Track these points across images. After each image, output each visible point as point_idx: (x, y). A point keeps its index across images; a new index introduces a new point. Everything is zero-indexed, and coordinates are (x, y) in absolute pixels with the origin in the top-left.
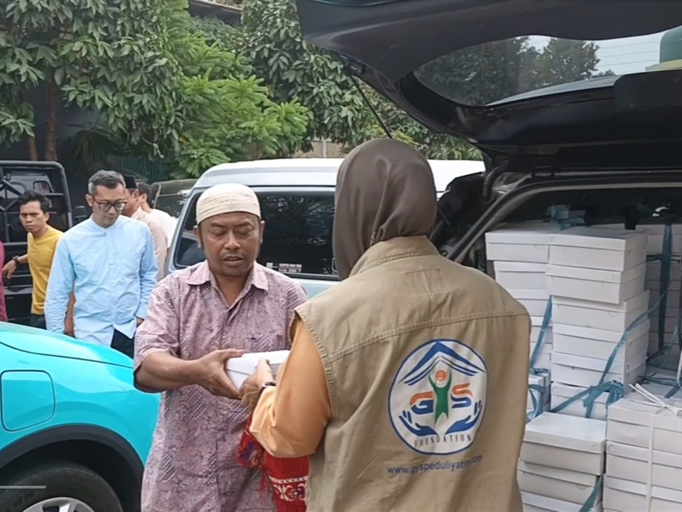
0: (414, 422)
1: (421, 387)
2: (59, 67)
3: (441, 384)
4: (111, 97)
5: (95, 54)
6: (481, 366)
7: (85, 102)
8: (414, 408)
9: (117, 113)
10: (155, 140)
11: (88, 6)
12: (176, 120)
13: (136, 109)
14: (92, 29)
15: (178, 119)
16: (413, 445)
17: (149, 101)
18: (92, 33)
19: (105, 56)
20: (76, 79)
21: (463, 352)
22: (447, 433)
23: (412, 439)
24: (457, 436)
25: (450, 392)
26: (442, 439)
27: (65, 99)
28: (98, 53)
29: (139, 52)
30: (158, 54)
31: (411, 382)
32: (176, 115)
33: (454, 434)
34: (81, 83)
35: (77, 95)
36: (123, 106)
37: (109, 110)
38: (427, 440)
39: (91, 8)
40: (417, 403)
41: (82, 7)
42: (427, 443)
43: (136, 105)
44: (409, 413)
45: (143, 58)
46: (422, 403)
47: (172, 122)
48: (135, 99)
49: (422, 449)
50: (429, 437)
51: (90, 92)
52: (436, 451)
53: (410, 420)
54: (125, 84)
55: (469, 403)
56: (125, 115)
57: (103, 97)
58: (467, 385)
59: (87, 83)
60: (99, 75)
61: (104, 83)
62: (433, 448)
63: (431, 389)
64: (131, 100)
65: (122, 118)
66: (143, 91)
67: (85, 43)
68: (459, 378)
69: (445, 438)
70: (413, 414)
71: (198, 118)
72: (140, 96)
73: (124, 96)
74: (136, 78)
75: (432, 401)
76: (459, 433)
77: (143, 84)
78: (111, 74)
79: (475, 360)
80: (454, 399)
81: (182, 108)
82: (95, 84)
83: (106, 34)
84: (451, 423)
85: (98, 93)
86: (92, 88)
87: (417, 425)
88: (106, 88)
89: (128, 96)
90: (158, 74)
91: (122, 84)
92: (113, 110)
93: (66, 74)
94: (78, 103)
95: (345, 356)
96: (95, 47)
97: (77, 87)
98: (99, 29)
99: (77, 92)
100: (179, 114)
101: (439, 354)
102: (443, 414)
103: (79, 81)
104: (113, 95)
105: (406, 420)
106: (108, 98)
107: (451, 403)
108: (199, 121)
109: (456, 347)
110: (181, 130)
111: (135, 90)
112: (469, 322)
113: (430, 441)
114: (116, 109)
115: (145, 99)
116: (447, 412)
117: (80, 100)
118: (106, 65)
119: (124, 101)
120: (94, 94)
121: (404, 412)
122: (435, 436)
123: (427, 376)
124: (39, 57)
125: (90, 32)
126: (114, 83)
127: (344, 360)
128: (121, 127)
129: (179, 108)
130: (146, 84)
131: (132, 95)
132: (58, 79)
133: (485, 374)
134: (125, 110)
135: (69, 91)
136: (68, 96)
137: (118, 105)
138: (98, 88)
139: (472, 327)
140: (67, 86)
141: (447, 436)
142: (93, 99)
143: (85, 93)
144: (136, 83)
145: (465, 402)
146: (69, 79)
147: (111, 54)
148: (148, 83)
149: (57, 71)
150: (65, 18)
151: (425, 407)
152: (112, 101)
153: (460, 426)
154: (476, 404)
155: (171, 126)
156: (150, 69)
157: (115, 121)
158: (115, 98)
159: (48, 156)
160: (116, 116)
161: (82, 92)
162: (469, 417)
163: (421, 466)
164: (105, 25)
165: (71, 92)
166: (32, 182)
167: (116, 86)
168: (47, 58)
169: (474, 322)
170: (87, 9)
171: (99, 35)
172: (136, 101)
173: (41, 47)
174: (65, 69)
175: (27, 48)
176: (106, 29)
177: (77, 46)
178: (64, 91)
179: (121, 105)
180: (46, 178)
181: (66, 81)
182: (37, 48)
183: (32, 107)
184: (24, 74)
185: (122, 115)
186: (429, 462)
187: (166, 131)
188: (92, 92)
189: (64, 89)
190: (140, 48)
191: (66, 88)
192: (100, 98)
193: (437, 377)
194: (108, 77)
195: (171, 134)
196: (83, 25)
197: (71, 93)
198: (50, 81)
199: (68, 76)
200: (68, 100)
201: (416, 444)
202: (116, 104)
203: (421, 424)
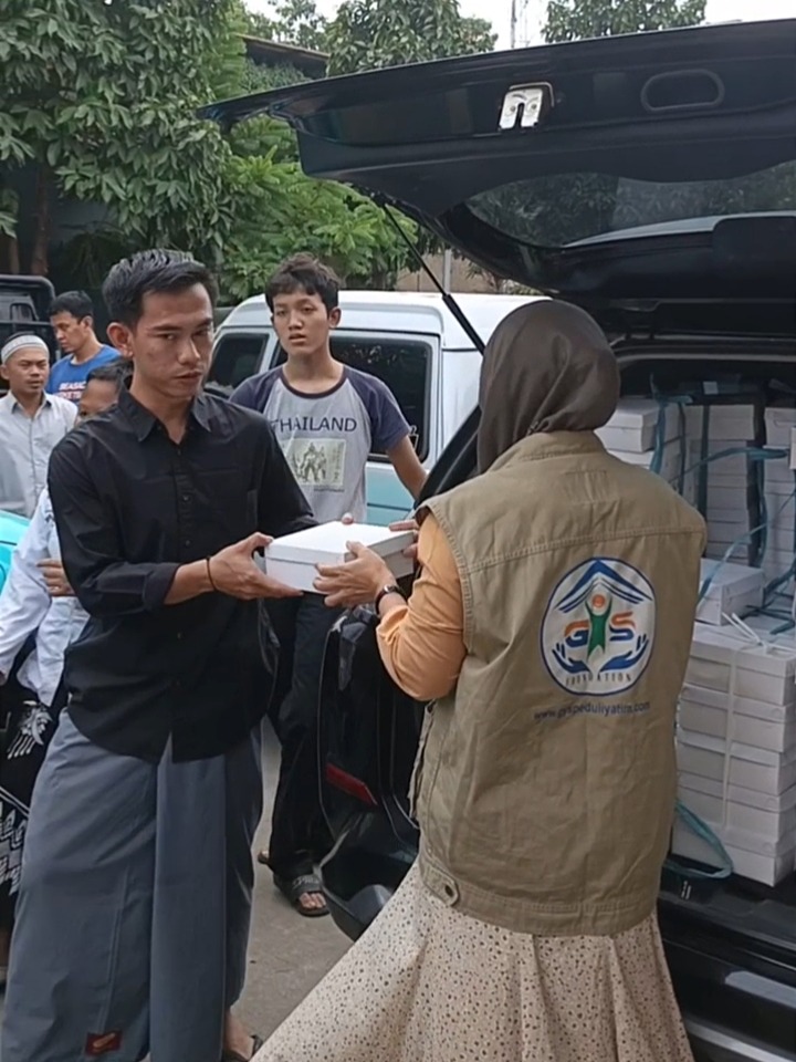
0: (567, 656)
1: (577, 615)
2: (54, 141)
3: (599, 611)
4: (124, 185)
5: (105, 122)
6: (648, 591)
7: (87, 192)
8: (569, 641)
9: (132, 208)
10: (190, 246)
11: (97, 53)
12: (220, 219)
13: (159, 202)
14: (104, 86)
15: (223, 216)
16: (564, 684)
17: (177, 191)
18: (103, 93)
19: (120, 126)
20: (77, 158)
21: (628, 574)
22: (602, 670)
23: (563, 677)
24: (613, 675)
25: (609, 622)
26: (595, 677)
27: (59, 186)
28: (110, 122)
29: (166, 121)
30: (193, 123)
31: (566, 609)
32: (221, 211)
33: (610, 672)
34: (84, 165)
35: (77, 181)
36: (141, 199)
37: (121, 204)
38: (579, 677)
39: (100, 55)
40: (572, 635)
41: (89, 54)
42: (579, 681)
43: (159, 197)
44: (563, 647)
45: (172, 129)
46: (577, 635)
47: (214, 220)
48: (157, 188)
49: (574, 689)
50: (581, 674)
51: (95, 177)
52: (589, 691)
53: (563, 655)
54: (146, 167)
55: (631, 636)
56: (143, 212)
57: (113, 185)
58: (629, 614)
59: (92, 163)
60: (109, 154)
61: (116, 165)
62: (585, 686)
63: (587, 616)
64: (152, 189)
65: (139, 215)
66: (171, 177)
67: (92, 107)
68: (620, 605)
69: (599, 677)
70: (567, 647)
71: (253, 218)
72: (166, 183)
73: (144, 183)
74: (161, 157)
75: (587, 631)
76: (617, 672)
77: (171, 166)
78: (127, 151)
79: (642, 585)
80: (612, 630)
81: (230, 202)
82: (104, 165)
83: (122, 94)
84: (607, 659)
85: (107, 179)
86: (98, 172)
87: (571, 660)
88: (118, 171)
89: (148, 184)
90: (192, 152)
91: (142, 167)
92: (127, 204)
93: (63, 151)
94: (78, 194)
95: (486, 568)
96: (106, 114)
97: (77, 170)
98: (113, 86)
99: (77, 177)
100: (225, 209)
101: (599, 576)
102: (599, 647)
103: (82, 161)
104: (128, 183)
105: (560, 654)
106: (121, 187)
107: (609, 635)
108: (255, 221)
109: (619, 568)
110: (228, 234)
111: (160, 174)
112: (637, 538)
113: (582, 678)
114: (131, 202)
115: (171, 188)
116: (603, 646)
117: (81, 188)
118: (120, 138)
119: (142, 191)
120: (101, 180)
121: (558, 645)
122: (587, 673)
123: (583, 603)
124: (27, 125)
125: (100, 90)
126: (131, 164)
127: (485, 573)
128: (138, 228)
129: (226, 200)
130: (175, 166)
131: (154, 182)
132: (52, 158)
133: (653, 603)
134: (144, 204)
135: (66, 176)
136: (63, 183)
137: (134, 197)
138: (108, 172)
139: (641, 546)
140: (63, 168)
141: (603, 674)
142: (99, 188)
143: (88, 178)
144: (161, 166)
145: (625, 634)
146: (68, 158)
147: (128, 123)
148: (178, 165)
149: (51, 146)
150: (65, 69)
151: (580, 638)
152: (125, 190)
153: (620, 663)
154: (640, 638)
155: (213, 226)
156: (181, 145)
157: (128, 219)
158: (130, 187)
159: (35, 267)
160: (130, 212)
161: (84, 178)
162: (630, 653)
163: (569, 708)
164: (122, 81)
165: (69, 176)
166: (9, 305)
167: (133, 170)
168: (38, 127)
169: (643, 539)
170: (95, 57)
171: (113, 94)
172: (159, 191)
173: (31, 112)
174: (62, 144)
175: (12, 111)
176: (123, 87)
177: (80, 111)
178: (59, 176)
179: (138, 198)
180: (28, 300)
181: (62, 161)
182: (26, 113)
183: (16, 196)
184: (6, 149)
185: (139, 211)
186: (579, 704)
187: (206, 234)
188: (98, 177)
189: (59, 172)
190: (168, 115)
191: (62, 171)
192: (109, 187)
193: (594, 602)
194: (122, 155)
195: (213, 238)
196: (90, 80)
197: (68, 178)
198: (41, 160)
199: (67, 154)
200: (64, 186)
201: (567, 681)
202: (130, 195)
203: (575, 659)
